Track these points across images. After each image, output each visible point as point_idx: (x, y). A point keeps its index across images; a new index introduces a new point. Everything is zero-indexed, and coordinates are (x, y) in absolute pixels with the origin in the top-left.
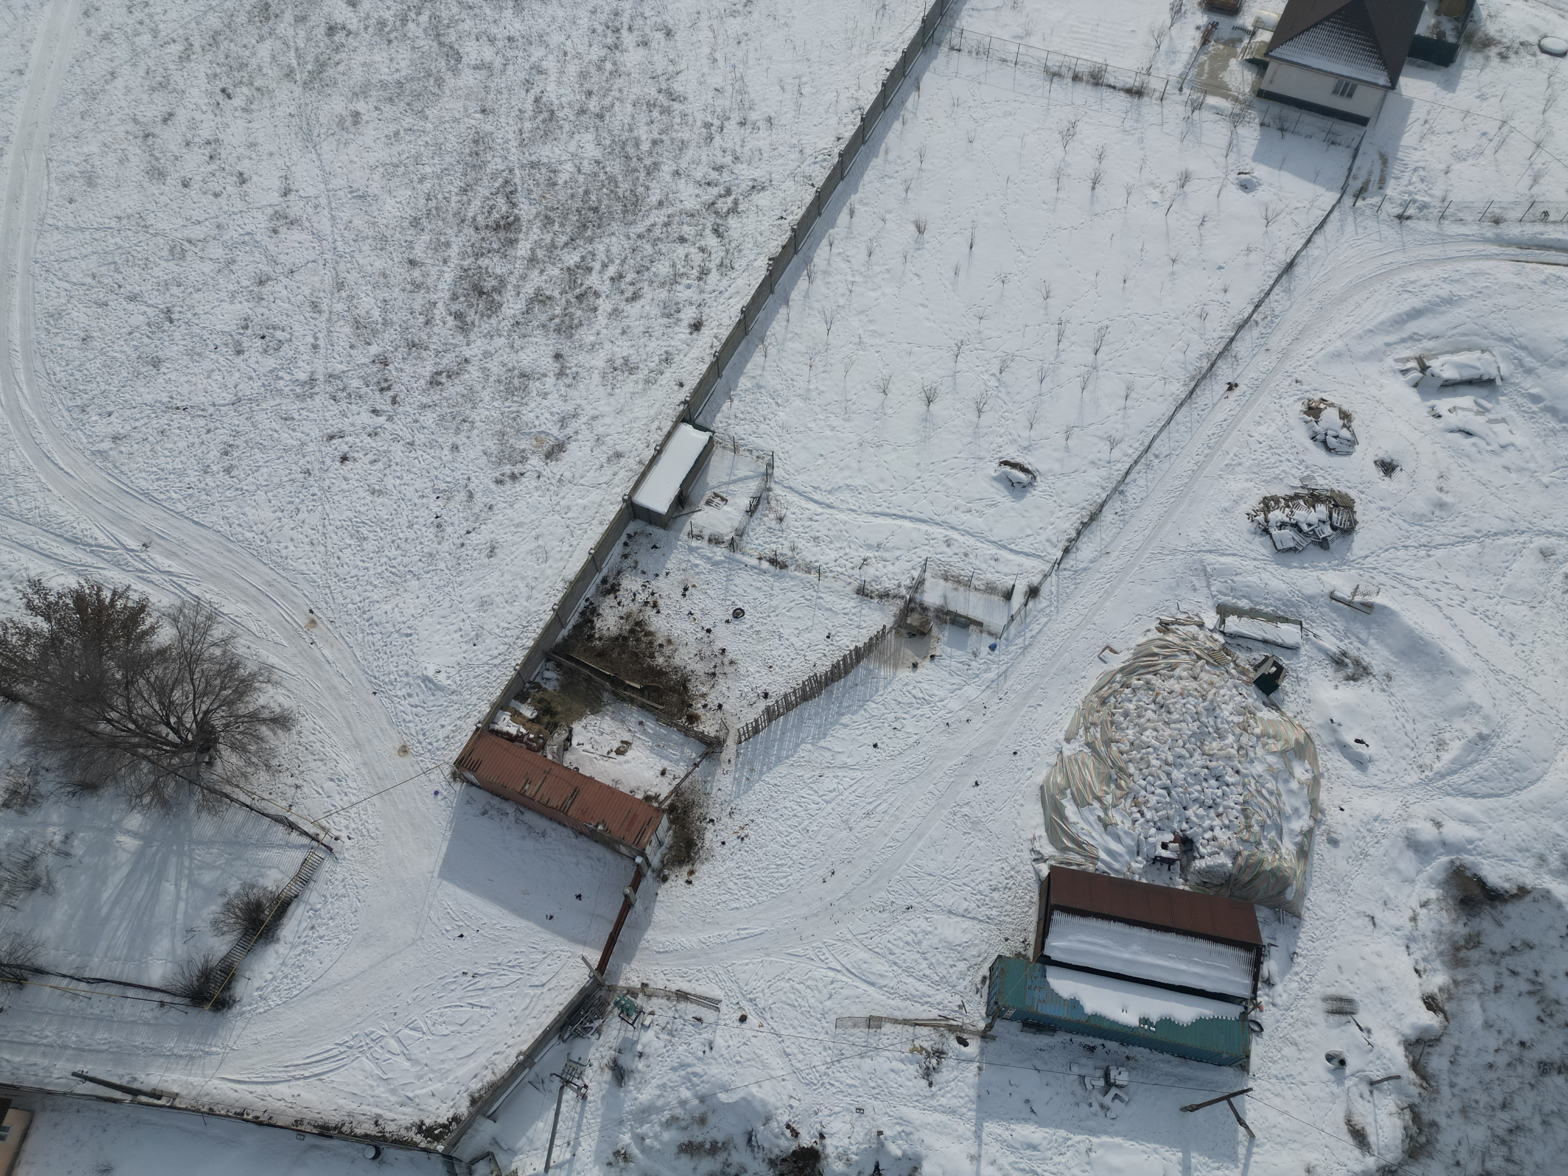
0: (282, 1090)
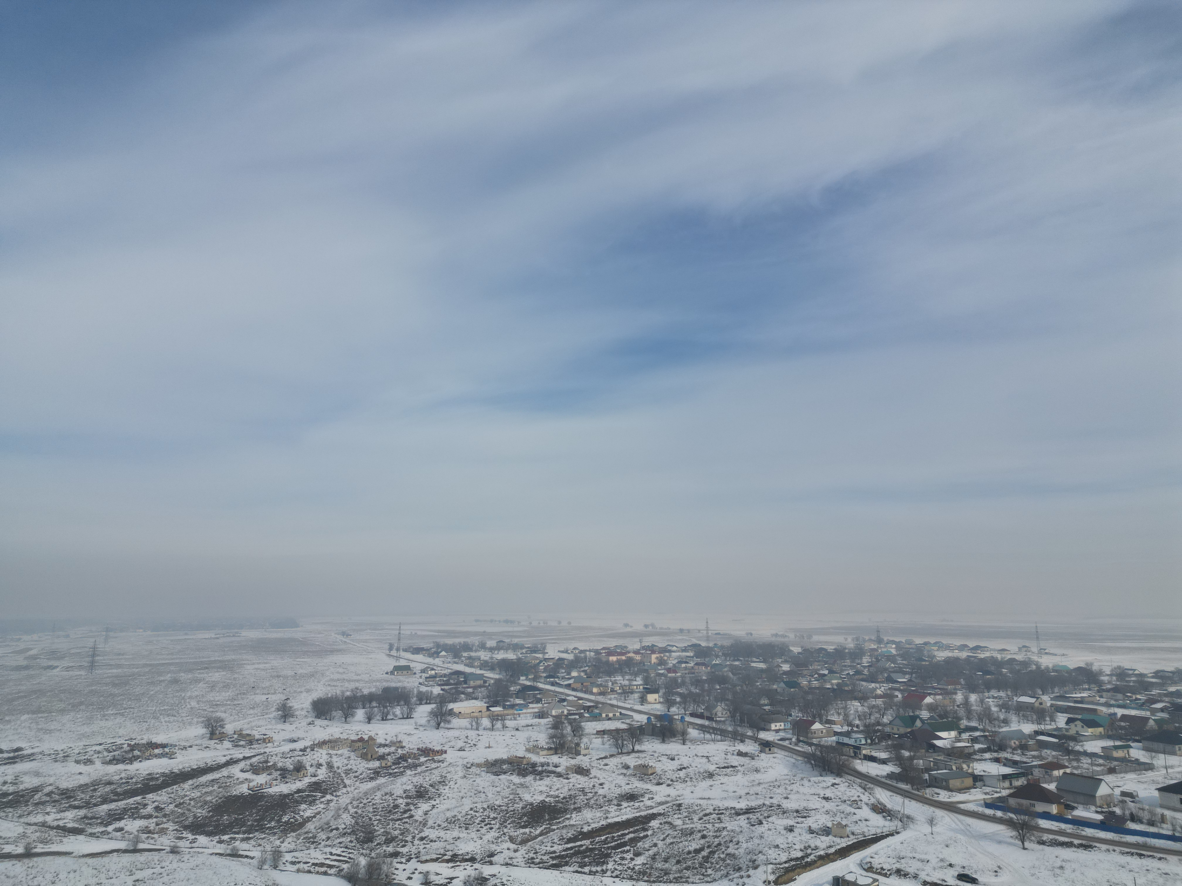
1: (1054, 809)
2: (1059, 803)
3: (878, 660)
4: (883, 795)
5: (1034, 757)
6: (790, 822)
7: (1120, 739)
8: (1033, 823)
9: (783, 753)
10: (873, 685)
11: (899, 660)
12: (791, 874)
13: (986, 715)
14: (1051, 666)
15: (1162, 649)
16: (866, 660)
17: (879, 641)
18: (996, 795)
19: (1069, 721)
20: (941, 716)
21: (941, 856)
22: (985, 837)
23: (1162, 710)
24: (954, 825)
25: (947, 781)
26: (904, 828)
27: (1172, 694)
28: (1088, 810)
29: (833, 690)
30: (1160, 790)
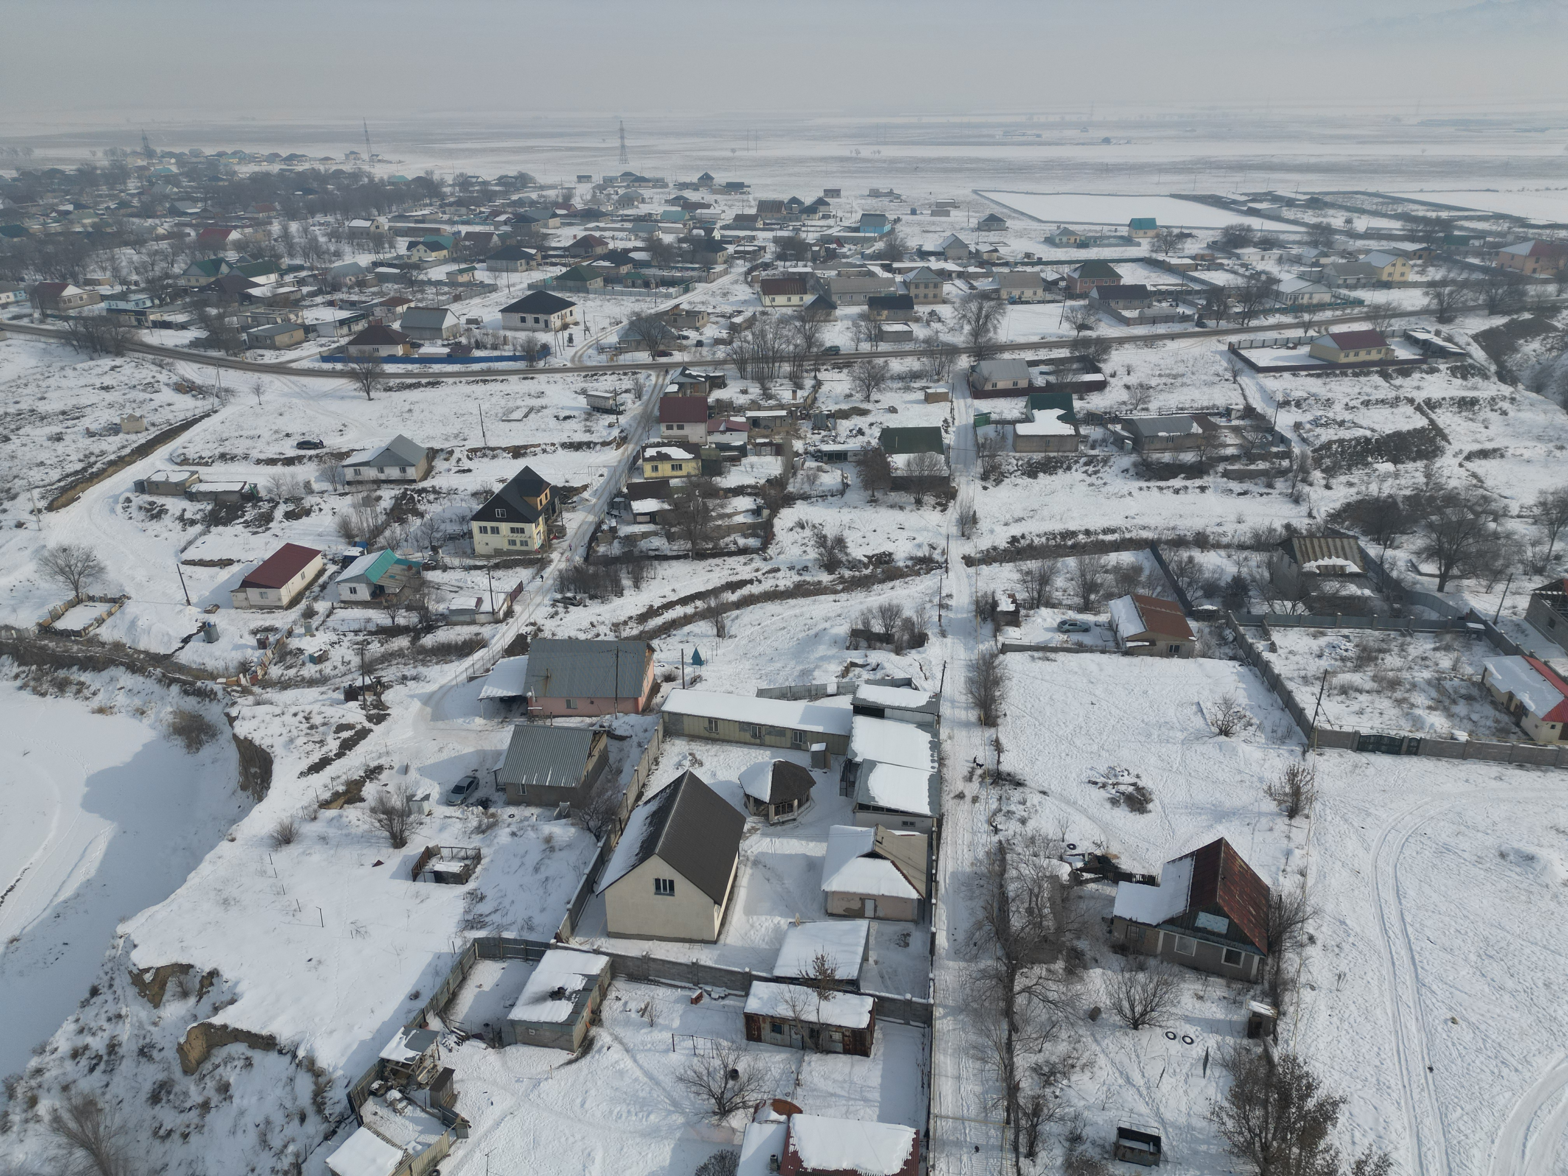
1: (399, 350)
2: (404, 343)
3: (152, 184)
4: (189, 370)
5: (374, 294)
6: (56, 429)
7: (465, 261)
8: (378, 370)
9: (22, 336)
10: (150, 222)
11: (185, 182)
12: (71, 494)
13: (313, 249)
14: (386, 177)
15: (504, 150)
16: (132, 185)
17: (149, 154)
18: (334, 346)
19: (411, 246)
20: (254, 256)
21: (275, 428)
22: (325, 395)
23: (505, 223)
24: (286, 389)
25: (272, 338)
26: (223, 405)
27: (514, 204)
28: (434, 345)
29: (88, 235)
30: (502, 311)
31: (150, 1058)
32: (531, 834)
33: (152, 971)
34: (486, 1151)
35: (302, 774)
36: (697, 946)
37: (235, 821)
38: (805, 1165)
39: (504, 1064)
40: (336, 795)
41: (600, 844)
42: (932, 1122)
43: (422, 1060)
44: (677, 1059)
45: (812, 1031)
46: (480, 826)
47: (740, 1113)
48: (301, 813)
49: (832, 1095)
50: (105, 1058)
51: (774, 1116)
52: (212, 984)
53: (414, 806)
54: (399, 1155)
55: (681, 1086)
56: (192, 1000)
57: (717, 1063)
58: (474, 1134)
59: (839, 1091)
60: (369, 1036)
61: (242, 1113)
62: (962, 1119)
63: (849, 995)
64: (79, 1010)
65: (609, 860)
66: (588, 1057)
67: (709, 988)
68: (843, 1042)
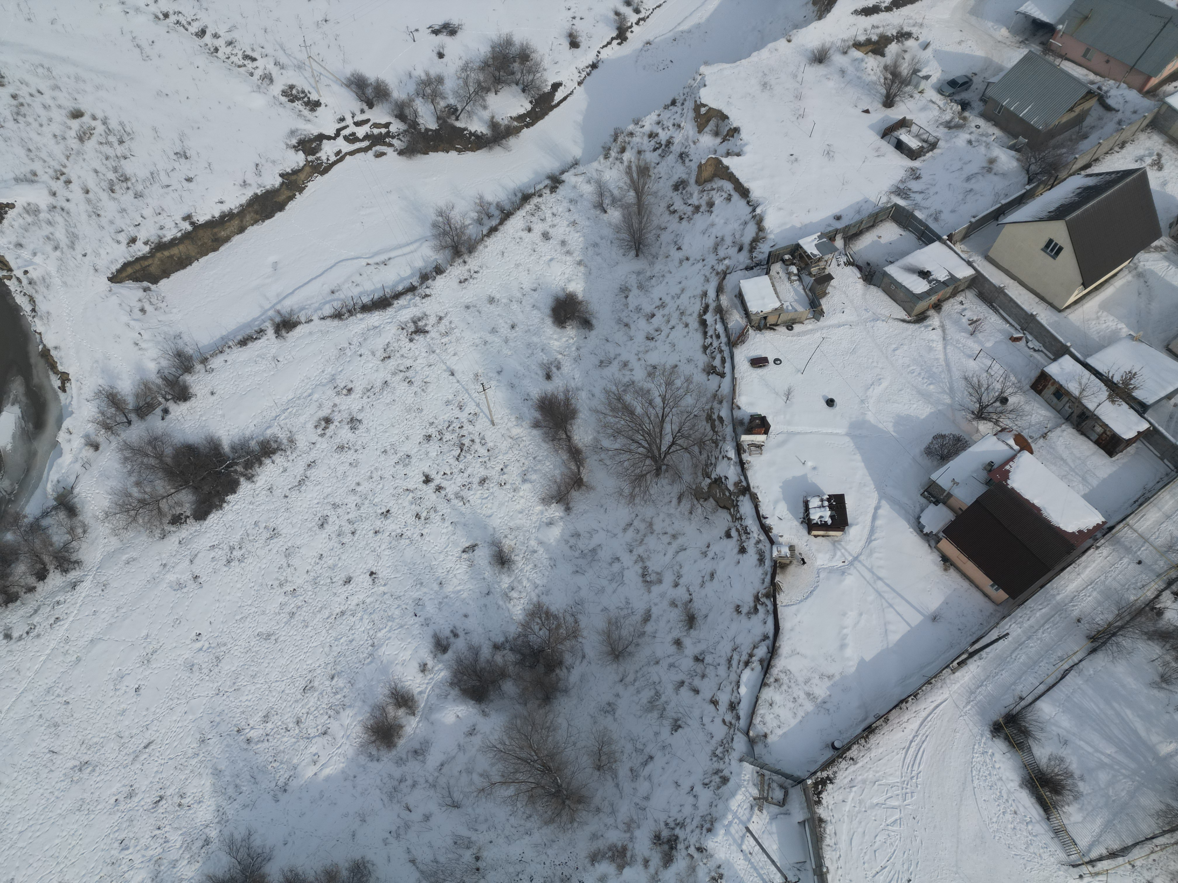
0: (914, 725)
31: (683, 162)
32: (982, 149)
33: (707, 108)
34: (824, 336)
35: (856, 12)
36: (1044, 305)
37: (797, 26)
38: (1009, 482)
39: (864, 294)
40: (869, 41)
41: (1028, 187)
42: (1121, 525)
43: (820, 260)
44: (973, 366)
45: (1083, 414)
46: (950, 121)
47: (990, 425)
48: (839, 44)
49: (1062, 459)
50: (663, 147)
51: (1012, 442)
52: (733, 136)
53: (915, 80)
54: (777, 305)
55: (963, 383)
56: (719, 140)
57: (998, 386)
58: (824, 322)
59: (1069, 461)
60: (798, 225)
61: (713, 225)
62: (1146, 541)
63: (1132, 411)
64: (662, 110)
65: (1025, 204)
66: (917, 326)
67: (1030, 337)
68: (1100, 436)
